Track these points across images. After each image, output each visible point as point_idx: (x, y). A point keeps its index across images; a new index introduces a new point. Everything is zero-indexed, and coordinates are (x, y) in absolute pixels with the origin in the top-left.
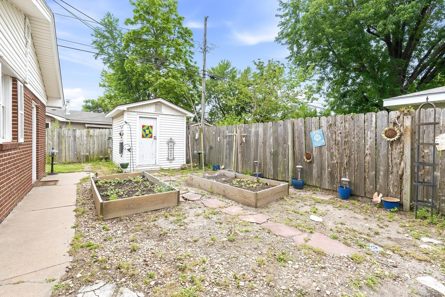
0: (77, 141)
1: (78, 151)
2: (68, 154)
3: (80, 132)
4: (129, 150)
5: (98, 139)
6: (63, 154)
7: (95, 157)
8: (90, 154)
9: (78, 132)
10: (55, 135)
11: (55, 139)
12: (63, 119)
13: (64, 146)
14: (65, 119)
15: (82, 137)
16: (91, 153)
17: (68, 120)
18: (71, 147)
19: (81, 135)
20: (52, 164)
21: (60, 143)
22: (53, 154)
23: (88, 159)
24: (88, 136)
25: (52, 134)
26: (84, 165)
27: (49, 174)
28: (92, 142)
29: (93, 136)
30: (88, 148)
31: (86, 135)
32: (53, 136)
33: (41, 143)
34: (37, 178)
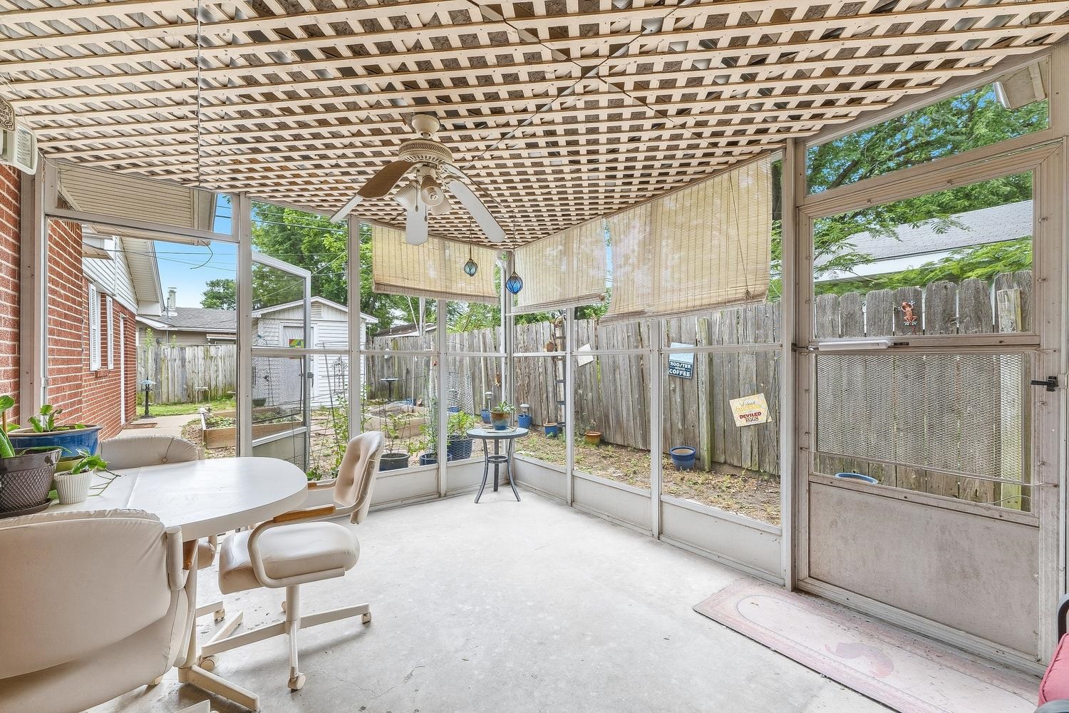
0: (187, 367)
1: (190, 384)
2: (171, 388)
3: (194, 352)
4: (266, 378)
5: (224, 362)
6: (164, 389)
7: (220, 392)
8: (210, 388)
9: (189, 353)
10: (150, 358)
11: (149, 365)
12: (163, 325)
13: (164, 375)
14: (166, 326)
15: (196, 360)
16: (213, 388)
17: (174, 326)
18: (178, 377)
19: (195, 357)
20: (147, 406)
21: (158, 370)
22: (147, 388)
23: (206, 397)
24: (208, 357)
25: (145, 355)
26: (199, 405)
27: (142, 417)
28: (213, 368)
29: (216, 358)
30: (207, 379)
31: (203, 356)
32: (146, 361)
33: (130, 371)
34: (126, 421)
